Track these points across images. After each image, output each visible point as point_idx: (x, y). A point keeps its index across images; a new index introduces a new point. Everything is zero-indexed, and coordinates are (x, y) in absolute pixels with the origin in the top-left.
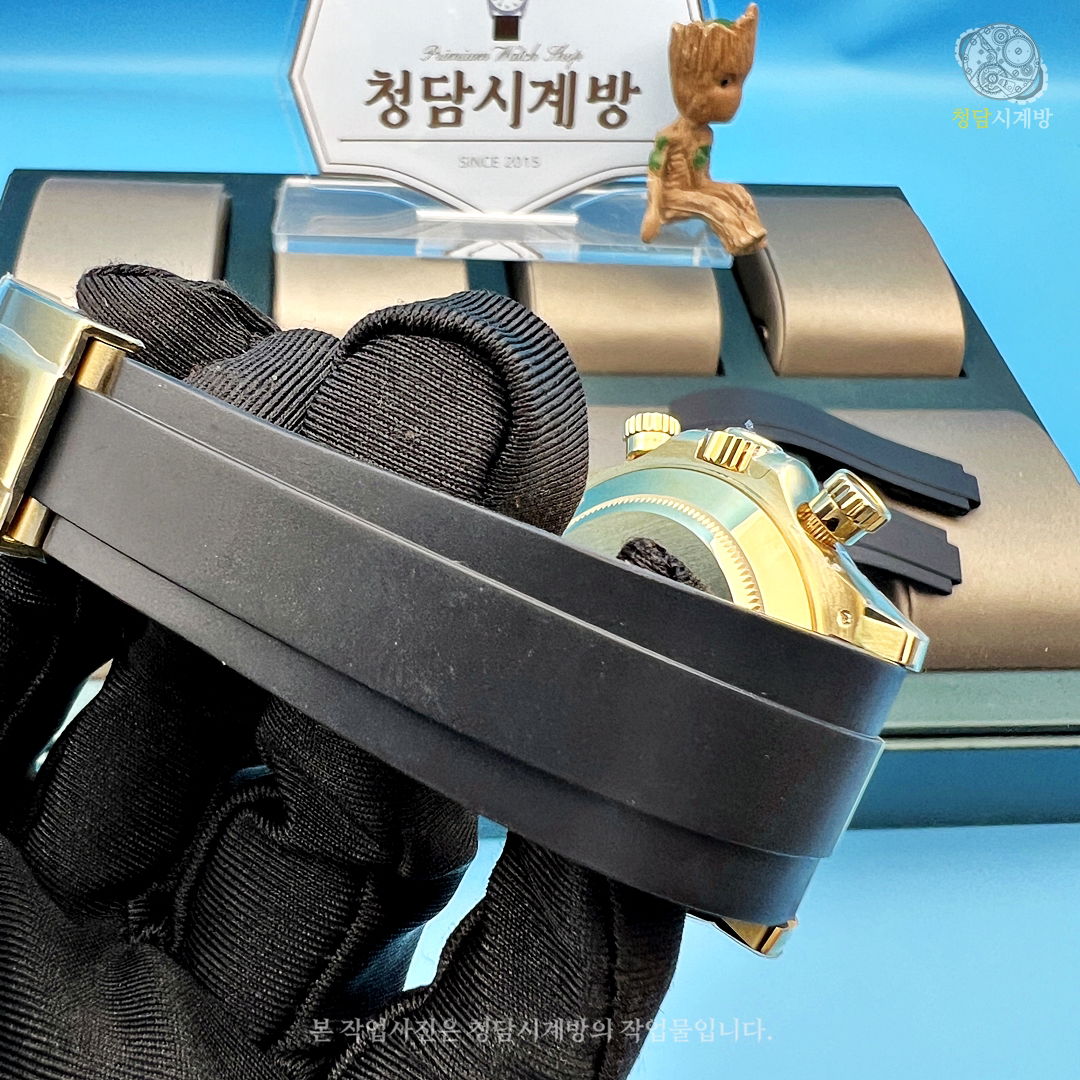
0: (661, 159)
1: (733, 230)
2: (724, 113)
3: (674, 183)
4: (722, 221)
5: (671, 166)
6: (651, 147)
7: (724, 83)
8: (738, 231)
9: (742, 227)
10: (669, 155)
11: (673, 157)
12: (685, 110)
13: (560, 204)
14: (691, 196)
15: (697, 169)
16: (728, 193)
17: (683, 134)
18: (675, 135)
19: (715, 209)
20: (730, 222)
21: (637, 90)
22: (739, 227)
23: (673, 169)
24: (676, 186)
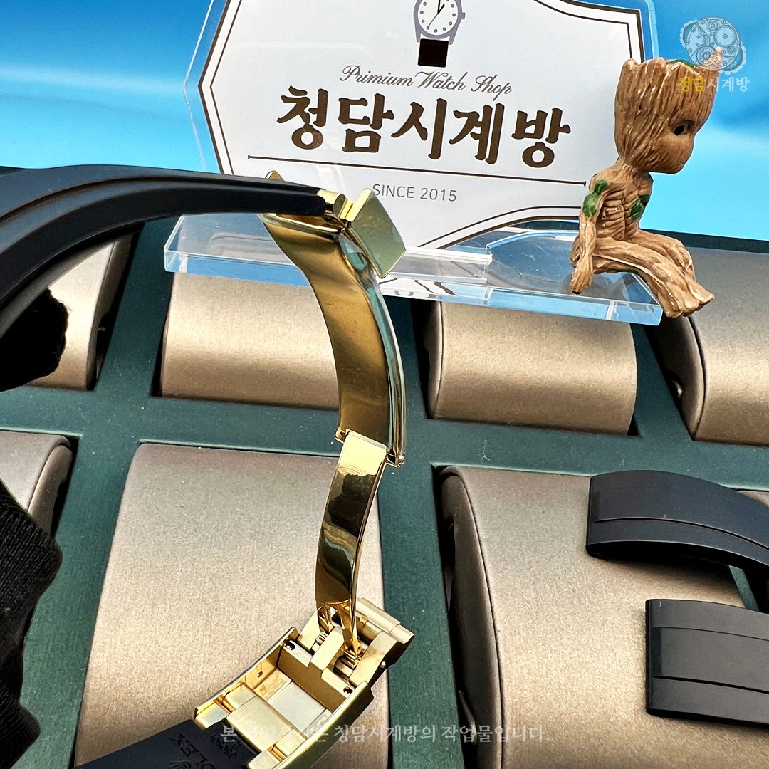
3: (607, 231)
6: (586, 191)
13: (475, 241)
21: (567, 129)
22: (683, 289)
23: (608, 216)
24: (609, 235)
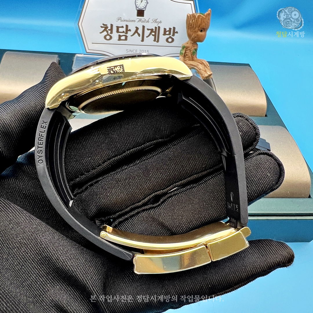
0: (183, 52)
1: (203, 72)
2: (201, 39)
5: (186, 54)
6: (181, 48)
7: (201, 31)
9: (206, 71)
10: (186, 51)
12: (190, 38)
14: (191, 62)
15: (193, 55)
16: (202, 62)
17: (190, 45)
18: (187, 45)
19: (198, 66)
20: (202, 70)
21: (177, 32)
22: (205, 72)
23: (187, 55)
24: (188, 60)
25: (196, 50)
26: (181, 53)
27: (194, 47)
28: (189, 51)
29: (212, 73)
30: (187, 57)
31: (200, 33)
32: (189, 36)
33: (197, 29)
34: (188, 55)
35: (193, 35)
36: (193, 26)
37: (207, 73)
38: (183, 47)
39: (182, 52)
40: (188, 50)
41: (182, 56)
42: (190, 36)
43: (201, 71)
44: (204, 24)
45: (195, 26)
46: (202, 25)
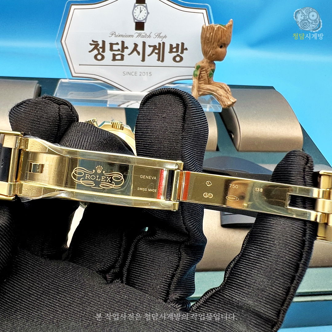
0: (198, 73)
1: (224, 99)
2: (220, 58)
3: (202, 82)
4: (221, 96)
5: (201, 76)
7: (221, 47)
8: (226, 99)
9: (228, 98)
10: (201, 72)
11: (202, 73)
12: (206, 56)
14: (208, 86)
15: (210, 77)
16: (221, 86)
17: (205, 64)
18: (203, 65)
19: (218, 91)
20: (224, 96)
25: (213, 71)
26: (195, 75)
27: (211, 67)
28: (205, 72)
29: (236, 100)
30: (202, 79)
31: (219, 49)
32: (205, 53)
33: (216, 44)
34: (203, 77)
35: (210, 53)
36: (210, 40)
37: (230, 100)
38: (197, 67)
39: (196, 73)
40: (203, 71)
41: (196, 78)
42: (207, 53)
43: (222, 97)
44: (225, 38)
45: (213, 41)
46: (222, 39)
